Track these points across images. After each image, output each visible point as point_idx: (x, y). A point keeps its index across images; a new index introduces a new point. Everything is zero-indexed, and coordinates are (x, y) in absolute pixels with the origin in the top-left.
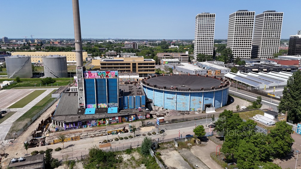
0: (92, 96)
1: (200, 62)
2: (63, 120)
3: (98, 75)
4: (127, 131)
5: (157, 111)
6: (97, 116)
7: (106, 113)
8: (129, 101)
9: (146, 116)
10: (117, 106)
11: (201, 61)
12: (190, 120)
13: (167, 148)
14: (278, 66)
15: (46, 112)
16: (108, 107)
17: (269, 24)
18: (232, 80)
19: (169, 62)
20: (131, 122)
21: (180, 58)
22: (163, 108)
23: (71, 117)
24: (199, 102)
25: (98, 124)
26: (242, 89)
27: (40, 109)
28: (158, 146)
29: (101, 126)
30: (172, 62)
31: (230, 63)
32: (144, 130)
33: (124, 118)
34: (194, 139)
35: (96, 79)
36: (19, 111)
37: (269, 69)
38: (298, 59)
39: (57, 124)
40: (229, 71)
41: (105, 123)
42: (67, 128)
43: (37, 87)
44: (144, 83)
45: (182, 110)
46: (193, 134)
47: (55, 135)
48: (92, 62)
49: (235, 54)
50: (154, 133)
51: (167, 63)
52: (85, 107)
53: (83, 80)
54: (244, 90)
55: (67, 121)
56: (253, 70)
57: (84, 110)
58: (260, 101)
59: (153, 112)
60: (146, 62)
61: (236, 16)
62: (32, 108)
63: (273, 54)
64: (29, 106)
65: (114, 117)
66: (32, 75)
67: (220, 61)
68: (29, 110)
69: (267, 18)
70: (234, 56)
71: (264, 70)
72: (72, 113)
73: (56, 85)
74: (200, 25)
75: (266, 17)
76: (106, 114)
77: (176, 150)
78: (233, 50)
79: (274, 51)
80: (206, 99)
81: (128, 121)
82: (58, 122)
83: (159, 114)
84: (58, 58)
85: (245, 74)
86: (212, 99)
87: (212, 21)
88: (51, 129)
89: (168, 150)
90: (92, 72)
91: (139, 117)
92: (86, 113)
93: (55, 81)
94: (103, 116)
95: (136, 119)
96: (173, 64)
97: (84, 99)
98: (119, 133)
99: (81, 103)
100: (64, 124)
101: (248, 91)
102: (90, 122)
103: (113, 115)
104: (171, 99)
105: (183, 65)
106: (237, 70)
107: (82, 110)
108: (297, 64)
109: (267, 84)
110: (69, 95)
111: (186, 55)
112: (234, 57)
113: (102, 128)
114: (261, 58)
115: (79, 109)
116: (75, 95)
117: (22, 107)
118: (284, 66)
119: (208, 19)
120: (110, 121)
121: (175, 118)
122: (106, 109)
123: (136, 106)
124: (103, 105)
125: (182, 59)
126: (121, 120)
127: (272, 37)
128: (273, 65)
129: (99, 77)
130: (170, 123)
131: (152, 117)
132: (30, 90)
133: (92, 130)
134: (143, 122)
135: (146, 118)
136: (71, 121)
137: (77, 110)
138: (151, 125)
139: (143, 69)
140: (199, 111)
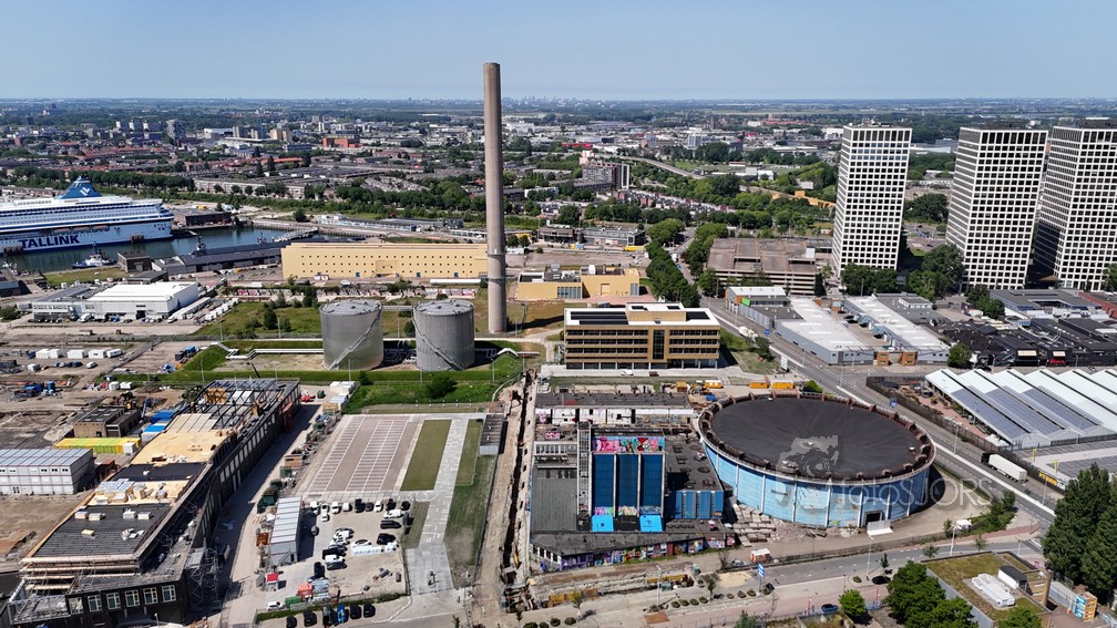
0: (606, 490)
2: (556, 545)
3: (622, 446)
4: (690, 583)
5: (748, 523)
7: (637, 531)
8: (685, 503)
9: (726, 541)
10: (660, 514)
11: (858, 294)
12: (828, 558)
15: (493, 508)
16: (640, 515)
17: (1096, 167)
19: (755, 301)
20: (694, 554)
22: (761, 514)
23: (566, 537)
24: (851, 507)
25: (624, 559)
26: (973, 442)
27: (476, 498)
29: (631, 564)
30: (764, 301)
32: (728, 581)
33: (679, 547)
34: (841, 618)
36: (434, 502)
39: (542, 554)
40: (944, 355)
41: (639, 557)
42: (565, 567)
43: (420, 407)
44: (710, 437)
45: (808, 522)
46: (835, 602)
47: (547, 583)
50: (752, 592)
51: (747, 302)
52: (589, 513)
53: (590, 456)
54: (978, 445)
55: (567, 553)
56: (1022, 354)
57: (590, 519)
59: (740, 526)
60: (694, 326)
61: (980, 145)
62: (455, 492)
64: (443, 484)
65: (659, 544)
67: (918, 295)
68: (454, 500)
69: (1092, 147)
70: (970, 270)
71: (1056, 354)
72: (565, 528)
73: (464, 400)
74: (859, 164)
75: (1089, 144)
76: (637, 533)
80: (868, 501)
81: (686, 552)
82: (545, 551)
83: (754, 536)
84: (456, 315)
85: (990, 381)
86: (884, 500)
87: (898, 153)
91: (712, 544)
92: (595, 529)
93: (454, 384)
94: (632, 538)
95: (705, 549)
96: (767, 309)
97: (590, 495)
98: (675, 587)
99: (583, 505)
100: (559, 558)
102: (609, 554)
103: (654, 538)
104: (782, 494)
105: (798, 318)
107: (585, 523)
109: (1047, 432)
110: (548, 476)
111: (807, 262)
112: (969, 276)
113: (635, 569)
115: (578, 516)
116: (560, 477)
117: (431, 487)
119: (887, 146)
120: (649, 552)
121: (793, 552)
122: (636, 519)
123: (700, 513)
124: (630, 511)
125: (796, 280)
126: (671, 550)
127: (1106, 211)
129: (624, 449)
130: (784, 565)
131: (738, 543)
132: (411, 420)
133: (616, 574)
134: (723, 563)
135: (726, 545)
136: (573, 553)
137: (573, 521)
138: (741, 567)
139: (683, 346)
140: (851, 527)
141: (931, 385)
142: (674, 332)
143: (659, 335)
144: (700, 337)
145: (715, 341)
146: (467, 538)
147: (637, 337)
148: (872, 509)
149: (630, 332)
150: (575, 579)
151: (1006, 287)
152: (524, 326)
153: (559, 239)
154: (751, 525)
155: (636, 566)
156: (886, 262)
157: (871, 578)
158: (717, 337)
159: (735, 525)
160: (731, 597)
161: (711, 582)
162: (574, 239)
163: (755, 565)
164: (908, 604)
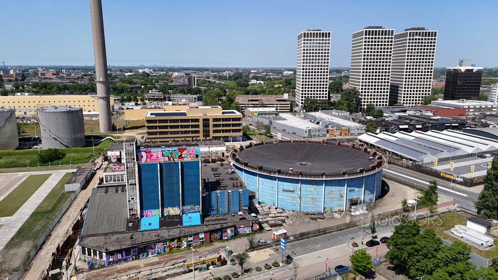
0: (152, 194)
1: (309, 111)
2: (101, 245)
3: (165, 156)
4: (224, 263)
5: (268, 214)
6: (165, 233)
7: (179, 226)
8: (219, 201)
9: (252, 228)
10: (199, 212)
11: (311, 111)
12: (329, 232)
14: (437, 120)
15: (61, 224)
16: (183, 214)
17: (415, 49)
18: (372, 146)
19: (260, 114)
20: (227, 240)
21: (275, 105)
22: (276, 209)
23: (115, 236)
24: (339, 196)
25: (167, 250)
26: (394, 164)
27: (48, 218)
29: (173, 253)
30: (265, 113)
31: (356, 112)
32: (256, 257)
33: (215, 234)
34: (352, 275)
35: (160, 164)
36: (7, 225)
37: (425, 125)
38: (465, 107)
39: (90, 254)
40: (363, 130)
41: (180, 247)
42: (110, 262)
43: (31, 168)
44: (237, 161)
45: (310, 210)
46: (348, 263)
48: (124, 113)
49: (363, 97)
50: (276, 263)
51: (256, 114)
52: (139, 216)
53: (136, 165)
54: (398, 165)
55: (111, 249)
56: (401, 127)
57: (139, 221)
58: (435, 188)
59: (262, 217)
60: (227, 116)
61: (364, 36)
62: (32, 216)
63: (422, 97)
64: (24, 211)
65: (198, 234)
66: (17, 144)
67: (341, 110)
68: (27, 221)
69: (413, 39)
70: (363, 100)
71: (417, 126)
72: (116, 230)
73: (67, 163)
74: (307, 50)
75: (411, 38)
76: (180, 228)
78: (360, 91)
79: (424, 92)
80: (350, 191)
81: (221, 239)
82: (92, 250)
83: (273, 222)
84: (67, 112)
85: (391, 135)
86: (360, 189)
87: (326, 43)
88: (79, 264)
90: (153, 150)
91: (241, 231)
92: (142, 228)
93: (64, 155)
94: (175, 232)
95: (236, 235)
96: (267, 116)
97: (138, 201)
98: (211, 267)
99: (132, 209)
100: (104, 254)
101: (404, 167)
102: (153, 246)
103: (194, 230)
104: (290, 191)
105: (284, 119)
106: (376, 128)
107: (134, 223)
108: (463, 115)
109: (434, 154)
110: (106, 192)
111: (285, 100)
112: (363, 103)
113: (177, 257)
114: (404, 103)
115: (128, 219)
116: (117, 191)
117: (11, 214)
118: (447, 120)
119: (320, 40)
120: (189, 242)
121: (305, 230)
122: (180, 217)
123: (232, 208)
124: (174, 211)
125: (280, 107)
126: (208, 238)
127: (420, 70)
128: (428, 118)
129: (167, 159)
130: (298, 240)
131: (261, 229)
133: (159, 263)
134: (251, 242)
135: (252, 230)
136: (118, 248)
137: (124, 222)
138: (265, 245)
139: (221, 128)
140: (340, 211)
141: (361, 141)
142: (215, 120)
143: (206, 121)
147: (193, 123)
149: (188, 121)
150: (119, 272)
152: (125, 129)
153: (156, 100)
154: (270, 215)
155: (178, 255)
160: (258, 269)
161: (242, 259)
162: (165, 99)
163: (277, 242)
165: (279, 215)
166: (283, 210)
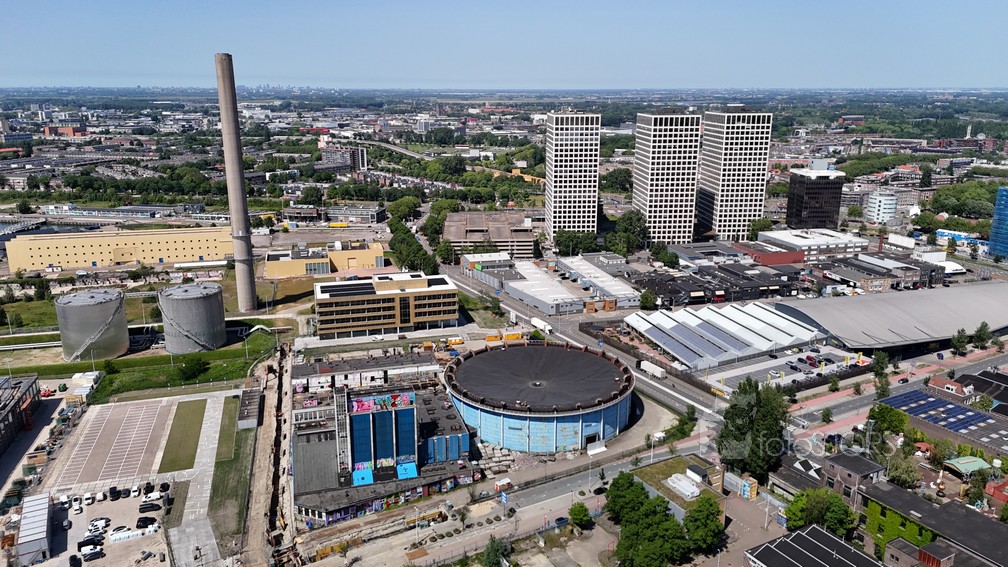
0: (364, 446)
2: (320, 504)
3: (377, 405)
4: (445, 518)
5: (491, 458)
7: (395, 479)
8: (436, 448)
9: (473, 477)
10: (415, 461)
12: (557, 479)
13: (526, 550)
14: (752, 277)
15: (256, 478)
16: (397, 465)
18: (641, 336)
19: (485, 266)
20: (447, 493)
21: (510, 244)
22: (501, 450)
23: (329, 494)
24: (573, 433)
25: (385, 506)
27: (238, 470)
28: (512, 549)
29: (391, 509)
30: (493, 265)
32: (477, 511)
33: (433, 488)
34: (570, 527)
35: (373, 414)
36: (195, 480)
37: (730, 290)
38: (803, 248)
39: (307, 514)
40: (637, 300)
41: (398, 503)
42: (330, 522)
45: (540, 450)
46: (566, 515)
47: (314, 539)
49: (652, 225)
50: (498, 517)
51: (479, 267)
52: (350, 469)
53: (348, 418)
55: (331, 509)
56: (693, 295)
57: (351, 475)
59: (485, 462)
60: (435, 291)
62: (217, 467)
63: (749, 221)
64: (204, 461)
65: (415, 488)
67: (614, 252)
68: (215, 475)
69: (733, 128)
71: (717, 294)
72: (328, 486)
74: (561, 145)
76: (395, 481)
77: (543, 553)
80: (586, 426)
81: (440, 491)
82: (310, 511)
83: (497, 469)
85: (672, 318)
86: (599, 423)
87: (592, 135)
89: (529, 555)
90: (364, 399)
91: (461, 481)
92: (356, 484)
93: (207, 364)
94: (391, 487)
95: (456, 486)
96: (496, 272)
97: (350, 453)
98: (432, 523)
99: (343, 463)
100: (324, 514)
102: (370, 503)
103: (410, 484)
104: (517, 429)
105: (522, 278)
107: (346, 479)
108: (800, 261)
109: (716, 355)
110: (308, 441)
111: (525, 230)
112: (652, 235)
113: (395, 513)
115: (339, 474)
116: (320, 440)
117: (190, 466)
119: (582, 129)
120: (407, 496)
121: (530, 478)
122: (393, 469)
123: (450, 456)
124: (387, 462)
125: (518, 246)
126: (427, 492)
127: (746, 178)
128: (741, 273)
129: (379, 407)
130: (523, 490)
131: (484, 477)
132: (164, 404)
133: (378, 521)
134: (472, 495)
135: (474, 480)
136: (337, 508)
137: (336, 478)
138: (488, 497)
139: (427, 309)
140: (574, 450)
141: (628, 326)
142: (418, 298)
143: (404, 302)
144: (441, 300)
145: (454, 303)
146: (231, 509)
147: (385, 305)
148: (590, 431)
149: (378, 301)
150: (340, 531)
151: (679, 242)
152: (275, 303)
153: (304, 219)
154: (494, 459)
155: (396, 511)
156: (588, 227)
157: (592, 491)
158: (456, 299)
159: (481, 462)
160: (480, 524)
161: (462, 515)
162: (319, 217)
163: (499, 493)
164: (622, 507)
165: (504, 458)
166: (509, 450)
